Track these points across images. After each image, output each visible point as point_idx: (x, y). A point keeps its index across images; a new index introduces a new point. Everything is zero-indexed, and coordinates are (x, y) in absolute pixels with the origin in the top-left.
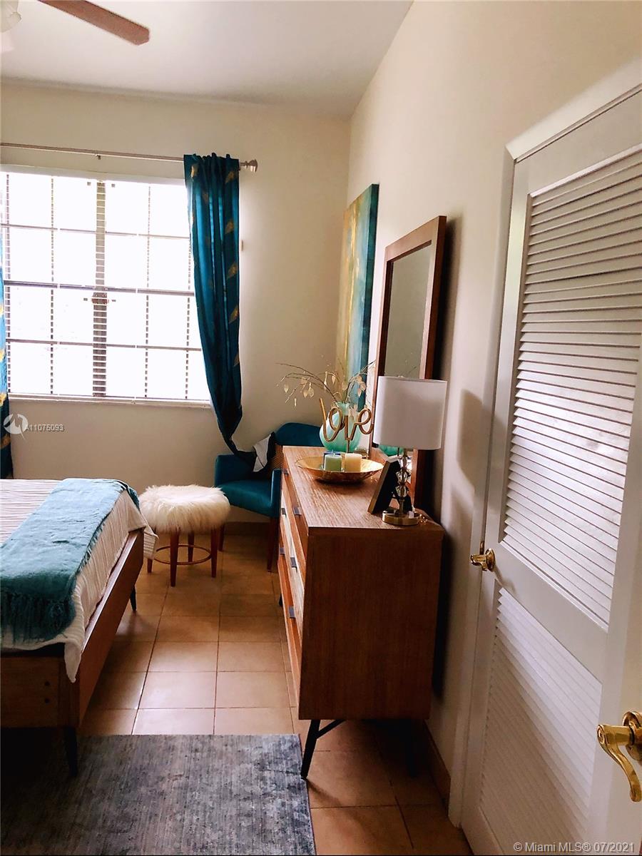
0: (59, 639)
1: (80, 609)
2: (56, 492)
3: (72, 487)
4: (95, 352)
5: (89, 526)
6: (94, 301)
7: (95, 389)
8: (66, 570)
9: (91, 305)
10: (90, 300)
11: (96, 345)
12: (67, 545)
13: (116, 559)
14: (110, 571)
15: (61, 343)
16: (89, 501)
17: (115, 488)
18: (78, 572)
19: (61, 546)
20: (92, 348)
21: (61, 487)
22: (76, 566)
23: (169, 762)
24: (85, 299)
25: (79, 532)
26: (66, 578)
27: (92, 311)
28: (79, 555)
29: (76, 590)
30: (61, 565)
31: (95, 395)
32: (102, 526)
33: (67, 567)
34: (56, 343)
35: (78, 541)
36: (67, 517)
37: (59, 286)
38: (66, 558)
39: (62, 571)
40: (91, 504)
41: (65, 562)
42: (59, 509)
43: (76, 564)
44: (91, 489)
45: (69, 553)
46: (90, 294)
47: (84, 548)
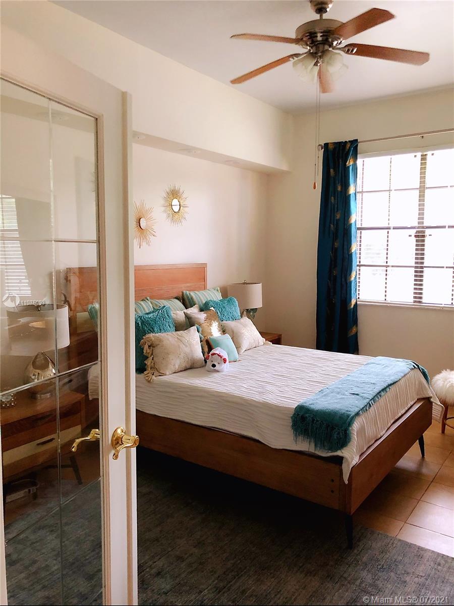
0: (339, 453)
1: (354, 438)
2: (368, 364)
3: (380, 362)
4: (416, 272)
5: (377, 388)
6: (416, 236)
7: (415, 297)
8: (349, 411)
9: (414, 239)
10: (413, 236)
11: (416, 267)
12: (358, 396)
13: (400, 414)
14: (392, 422)
15: (392, 266)
16: (386, 372)
17: (408, 366)
18: (357, 414)
19: (353, 396)
20: (413, 269)
21: (372, 361)
22: (357, 410)
23: (416, 565)
24: (410, 236)
25: (369, 390)
26: (348, 416)
27: (415, 243)
28: (361, 404)
29: (354, 425)
30: (347, 407)
31: (415, 302)
32: (388, 389)
33: (351, 410)
34: (389, 266)
35: (365, 395)
36: (367, 380)
37: (392, 228)
38: (353, 404)
39: (347, 411)
40: (387, 374)
41: (351, 406)
42: (365, 374)
43: (357, 408)
44: (392, 365)
45: (357, 402)
46: (413, 232)
47: (368, 400)
